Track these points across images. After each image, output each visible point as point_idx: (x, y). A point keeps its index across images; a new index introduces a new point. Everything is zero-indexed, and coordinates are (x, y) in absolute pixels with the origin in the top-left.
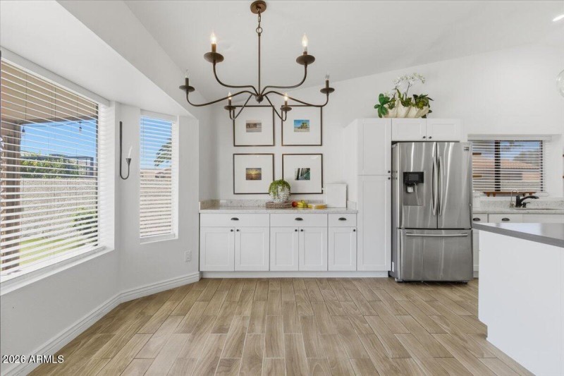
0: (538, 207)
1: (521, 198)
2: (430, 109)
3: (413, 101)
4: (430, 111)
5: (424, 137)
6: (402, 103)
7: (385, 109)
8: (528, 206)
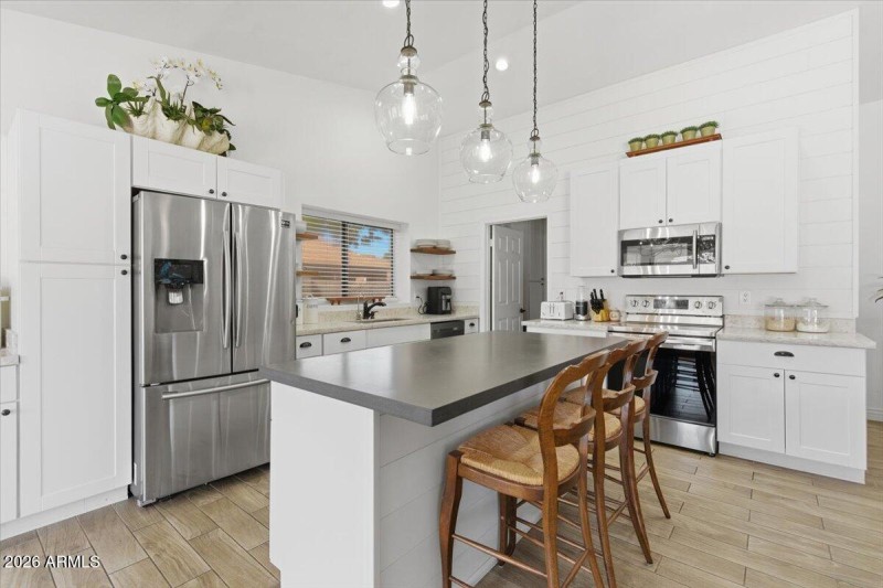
0: (387, 318)
1: (369, 305)
2: (231, 142)
3: (190, 113)
4: (232, 148)
5: (212, 192)
6: (164, 109)
7: (122, 112)
8: (377, 317)
